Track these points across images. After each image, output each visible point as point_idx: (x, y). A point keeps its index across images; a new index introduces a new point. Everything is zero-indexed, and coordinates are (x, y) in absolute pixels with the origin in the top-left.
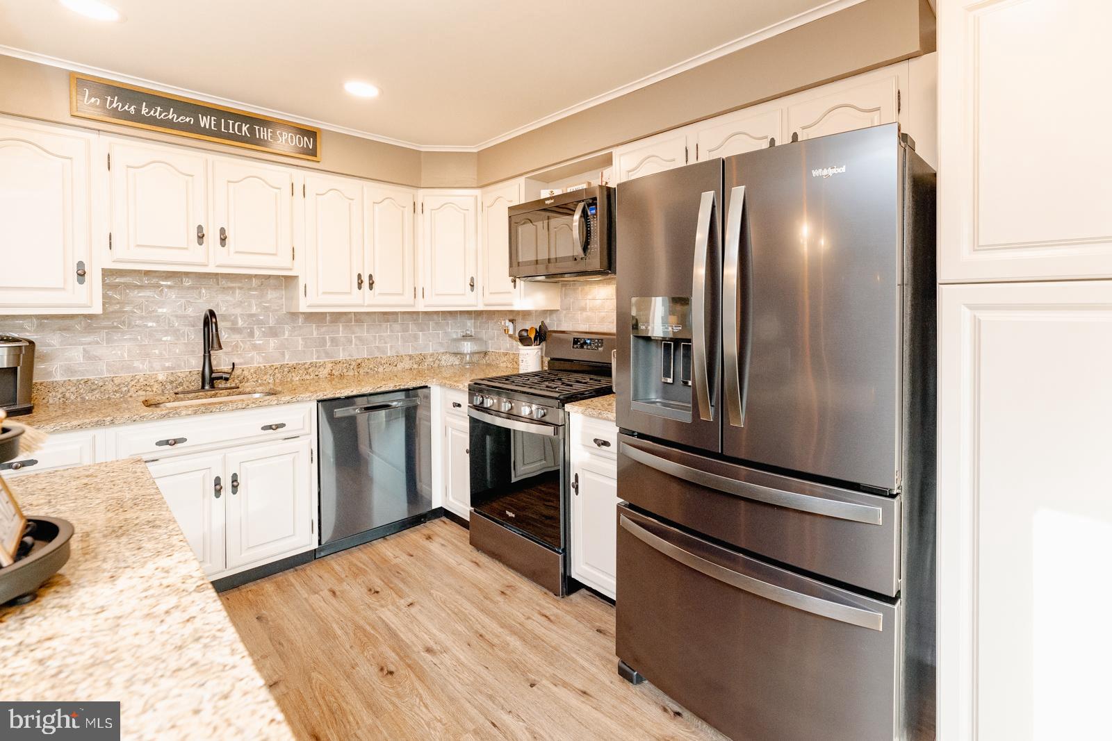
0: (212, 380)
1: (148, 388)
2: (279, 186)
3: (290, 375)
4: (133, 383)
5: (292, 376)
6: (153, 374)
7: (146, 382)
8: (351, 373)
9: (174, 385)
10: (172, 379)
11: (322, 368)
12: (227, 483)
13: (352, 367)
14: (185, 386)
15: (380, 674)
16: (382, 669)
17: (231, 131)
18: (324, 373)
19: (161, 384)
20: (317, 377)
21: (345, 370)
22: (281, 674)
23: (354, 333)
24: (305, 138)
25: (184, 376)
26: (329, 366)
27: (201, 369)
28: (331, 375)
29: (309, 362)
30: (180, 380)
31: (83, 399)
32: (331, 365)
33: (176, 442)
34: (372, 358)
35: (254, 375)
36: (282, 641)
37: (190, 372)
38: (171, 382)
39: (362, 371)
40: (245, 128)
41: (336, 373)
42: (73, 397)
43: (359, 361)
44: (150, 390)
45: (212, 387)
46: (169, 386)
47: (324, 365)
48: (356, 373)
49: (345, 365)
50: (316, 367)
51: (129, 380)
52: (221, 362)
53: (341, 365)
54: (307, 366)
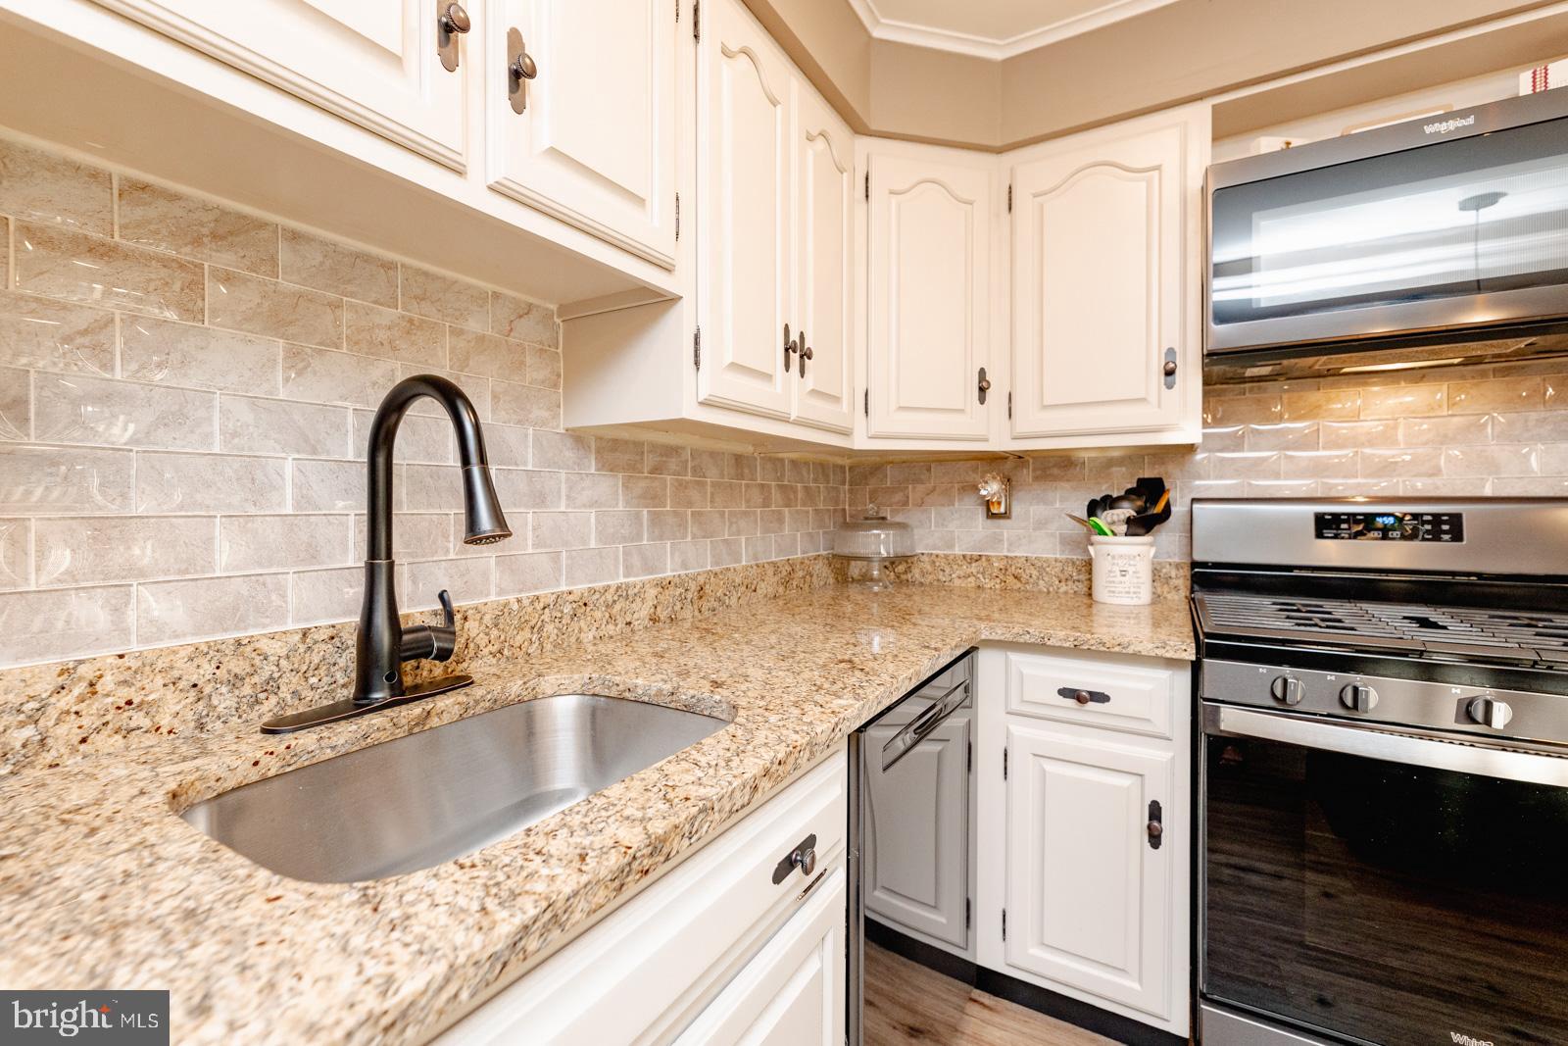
1: (139, 719)
3: (575, 625)
5: (580, 630)
6: (160, 654)
7: (125, 693)
8: (687, 613)
9: (247, 690)
10: (238, 666)
11: (638, 601)
13: (689, 596)
14: (285, 693)
18: (642, 612)
19: (193, 693)
20: (629, 628)
21: (678, 605)
23: (690, 504)
25: (283, 652)
26: (653, 592)
27: (356, 619)
28: (654, 620)
29: (614, 583)
30: (268, 669)
34: (720, 572)
35: (494, 633)
37: (305, 634)
38: (236, 681)
39: (706, 606)
41: (663, 614)
44: (146, 723)
46: (224, 701)
47: (641, 593)
48: (697, 612)
49: (678, 591)
50: (627, 598)
53: (671, 590)
54: (609, 597)
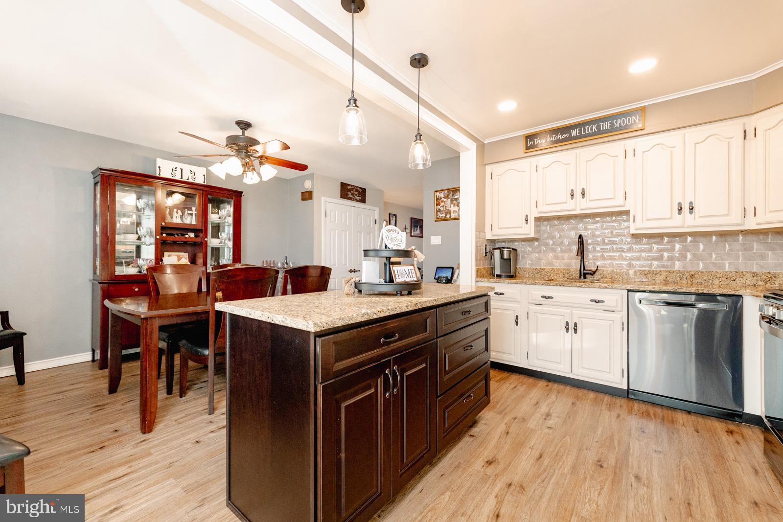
0: (585, 274)
1: (558, 275)
2: (616, 155)
4: (552, 272)
6: (559, 268)
7: (557, 272)
8: (684, 281)
9: (569, 274)
10: (567, 271)
11: (658, 275)
12: (571, 326)
13: (685, 277)
14: (573, 275)
15: (596, 462)
16: (599, 461)
17: (587, 132)
18: (660, 279)
19: (563, 274)
20: (654, 281)
21: (679, 279)
22: (556, 427)
24: (633, 117)
25: (572, 270)
26: (665, 274)
27: (579, 268)
28: (666, 280)
29: (648, 270)
31: (535, 276)
32: (667, 273)
33: (549, 298)
34: (706, 272)
36: (571, 417)
37: (576, 269)
39: (695, 281)
40: (594, 128)
41: (671, 280)
42: (532, 275)
43: (693, 273)
45: (585, 277)
46: (566, 275)
47: (660, 273)
48: (689, 282)
49: (678, 275)
50: (653, 273)
51: (551, 270)
52: (590, 266)
53: (675, 274)
